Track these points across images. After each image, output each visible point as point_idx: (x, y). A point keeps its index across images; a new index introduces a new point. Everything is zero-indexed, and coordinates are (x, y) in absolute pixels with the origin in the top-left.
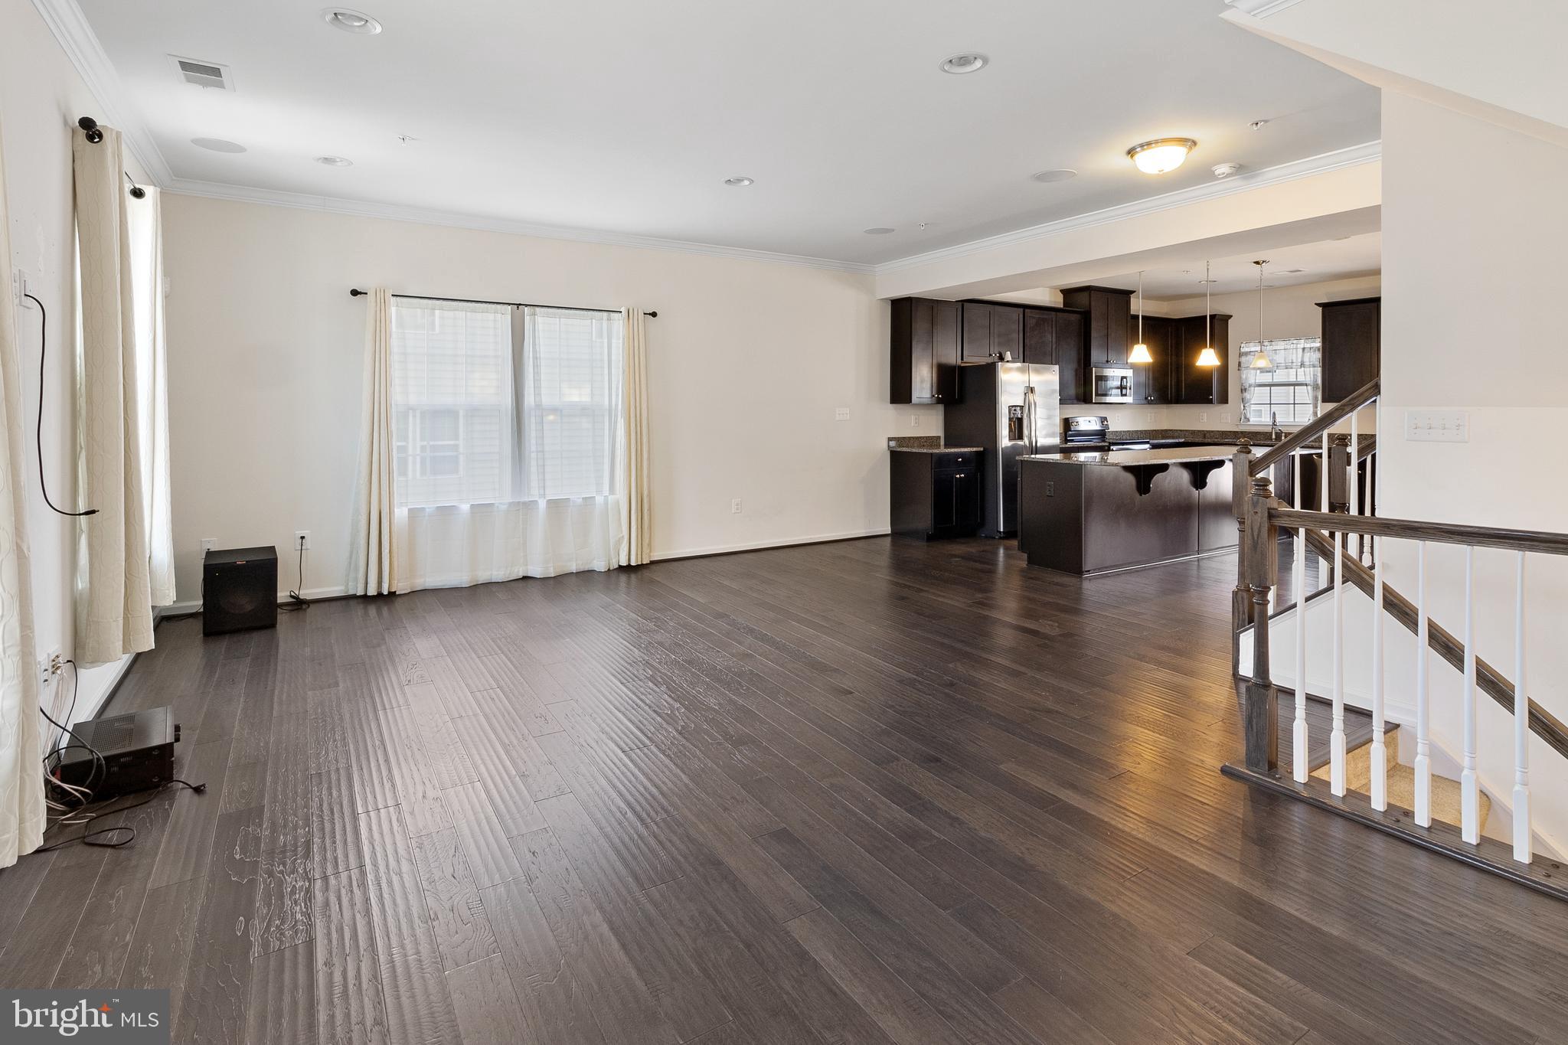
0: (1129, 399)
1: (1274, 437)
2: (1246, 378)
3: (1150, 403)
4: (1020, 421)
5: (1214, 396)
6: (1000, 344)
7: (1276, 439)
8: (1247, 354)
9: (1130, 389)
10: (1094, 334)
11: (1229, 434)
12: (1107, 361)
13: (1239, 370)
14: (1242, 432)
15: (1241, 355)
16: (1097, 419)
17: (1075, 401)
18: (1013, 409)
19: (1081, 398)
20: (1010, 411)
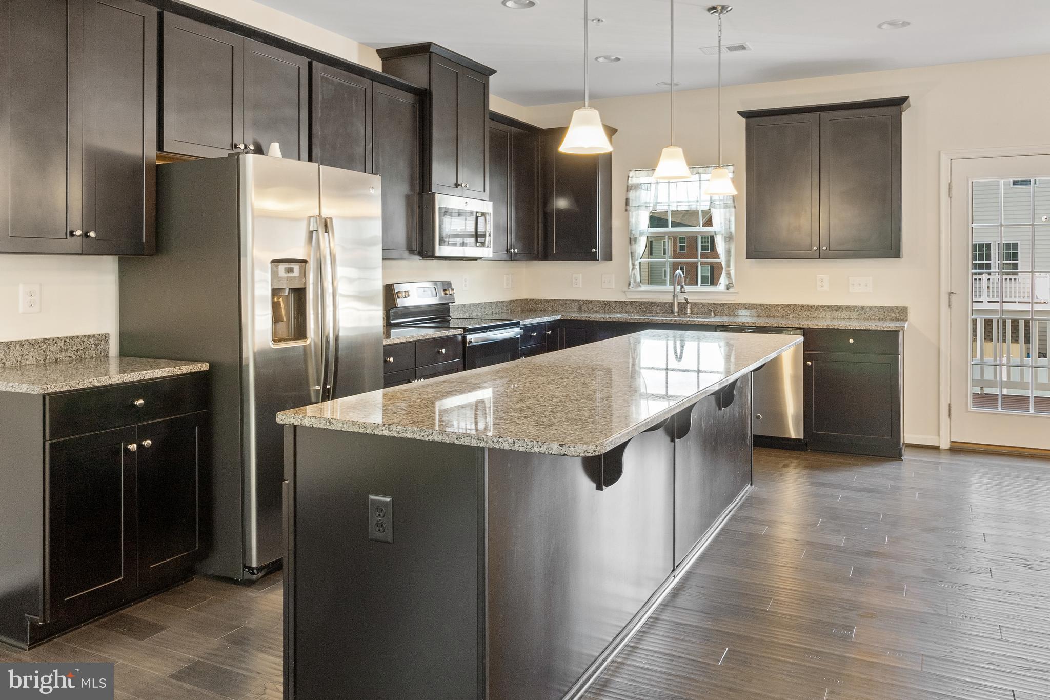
0: (486, 252)
1: (676, 309)
2: (636, 223)
3: (512, 258)
4: (299, 294)
5: (599, 250)
6: (256, 124)
7: (678, 313)
8: (637, 187)
9: (490, 236)
10: (437, 134)
11: (614, 305)
12: (457, 185)
13: (626, 210)
14: (631, 303)
15: (629, 188)
16: (436, 285)
17: (406, 253)
18: (282, 267)
19: (414, 248)
20: (274, 274)
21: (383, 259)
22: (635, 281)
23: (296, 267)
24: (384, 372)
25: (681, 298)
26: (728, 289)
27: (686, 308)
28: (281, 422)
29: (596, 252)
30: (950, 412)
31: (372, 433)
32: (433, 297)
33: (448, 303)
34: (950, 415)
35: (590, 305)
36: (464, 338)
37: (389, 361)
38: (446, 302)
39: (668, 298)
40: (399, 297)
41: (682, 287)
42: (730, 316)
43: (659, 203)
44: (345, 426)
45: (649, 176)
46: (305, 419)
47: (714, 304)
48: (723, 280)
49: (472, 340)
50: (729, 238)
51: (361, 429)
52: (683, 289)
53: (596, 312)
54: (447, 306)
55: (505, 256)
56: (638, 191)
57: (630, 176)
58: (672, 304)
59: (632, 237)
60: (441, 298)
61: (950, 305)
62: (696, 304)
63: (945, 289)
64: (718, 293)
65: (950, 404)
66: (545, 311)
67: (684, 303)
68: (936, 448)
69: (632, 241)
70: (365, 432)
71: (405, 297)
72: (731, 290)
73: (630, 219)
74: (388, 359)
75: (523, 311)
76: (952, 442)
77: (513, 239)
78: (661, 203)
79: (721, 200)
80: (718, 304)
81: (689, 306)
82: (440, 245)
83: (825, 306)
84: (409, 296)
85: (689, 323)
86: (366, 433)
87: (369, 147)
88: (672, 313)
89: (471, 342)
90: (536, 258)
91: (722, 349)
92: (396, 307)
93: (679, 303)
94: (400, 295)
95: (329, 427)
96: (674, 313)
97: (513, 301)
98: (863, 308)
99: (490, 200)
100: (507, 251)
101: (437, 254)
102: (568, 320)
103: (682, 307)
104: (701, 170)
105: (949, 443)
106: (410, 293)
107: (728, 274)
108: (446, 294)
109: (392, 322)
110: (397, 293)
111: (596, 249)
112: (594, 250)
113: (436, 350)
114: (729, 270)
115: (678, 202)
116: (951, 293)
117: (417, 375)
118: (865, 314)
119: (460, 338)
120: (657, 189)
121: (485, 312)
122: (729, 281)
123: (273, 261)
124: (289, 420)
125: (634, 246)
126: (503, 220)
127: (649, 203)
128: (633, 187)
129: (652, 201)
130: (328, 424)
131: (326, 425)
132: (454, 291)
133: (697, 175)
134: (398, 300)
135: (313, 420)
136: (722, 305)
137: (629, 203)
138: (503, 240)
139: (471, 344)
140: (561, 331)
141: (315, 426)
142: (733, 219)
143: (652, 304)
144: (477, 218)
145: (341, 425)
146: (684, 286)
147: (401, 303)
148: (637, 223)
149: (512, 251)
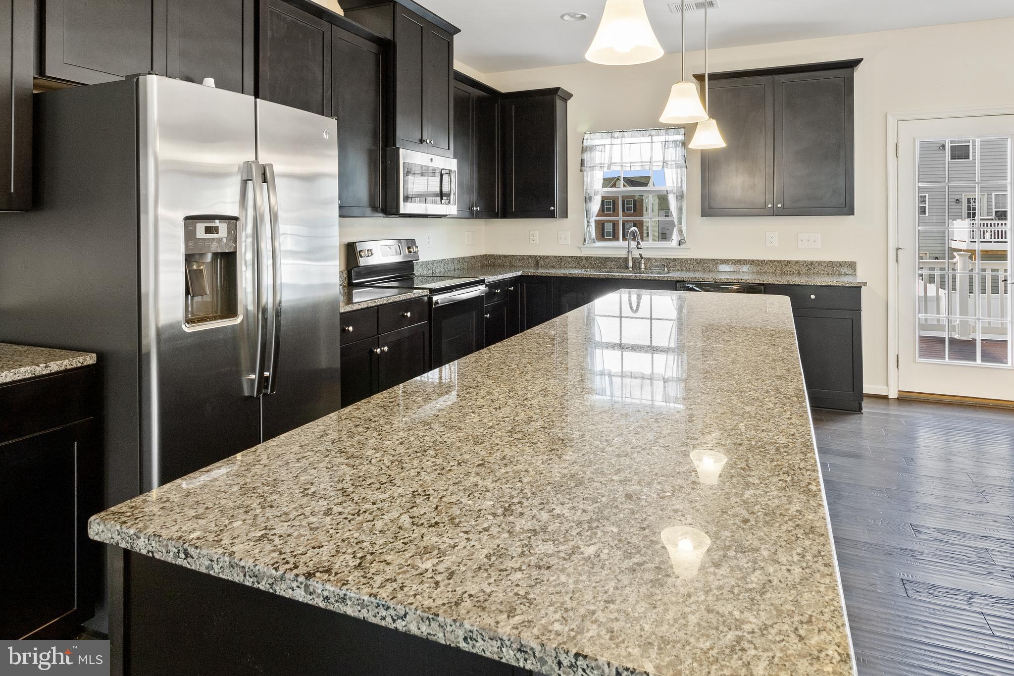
0: (452, 209)
1: (631, 265)
2: (590, 182)
3: (474, 215)
4: (227, 260)
5: (557, 208)
7: (632, 268)
8: (591, 148)
9: (455, 194)
11: (570, 260)
13: (581, 171)
14: (587, 258)
15: (583, 150)
16: (400, 242)
17: (368, 210)
18: (200, 227)
19: (377, 205)
20: (190, 235)
21: (340, 216)
22: (590, 238)
23: (223, 227)
24: (341, 343)
25: (636, 254)
26: (680, 245)
27: (640, 263)
28: (97, 538)
29: (554, 210)
30: (898, 363)
31: (271, 591)
32: (397, 254)
33: (412, 261)
34: (897, 366)
35: (547, 261)
36: (430, 299)
37: (348, 330)
38: (410, 259)
39: (623, 254)
40: (361, 257)
41: (638, 243)
42: (682, 270)
43: (613, 163)
44: (215, 566)
45: (603, 138)
46: (139, 538)
47: (667, 259)
48: (675, 236)
49: (439, 301)
50: (680, 197)
51: (247, 577)
52: (639, 246)
53: (553, 267)
54: (411, 263)
55: (467, 214)
56: (593, 153)
57: (585, 138)
58: (626, 259)
59: (587, 196)
60: (405, 256)
61: (897, 260)
62: (648, 259)
63: (892, 245)
64: (670, 249)
65: (898, 355)
66: (504, 265)
67: (637, 258)
68: (885, 398)
69: (587, 199)
70: (256, 586)
71: (368, 256)
72: (682, 246)
73: (585, 179)
74: (347, 328)
75: (482, 266)
76: (900, 391)
77: (474, 197)
78: (616, 163)
79: (673, 161)
80: (670, 259)
81: (643, 261)
82: (404, 201)
83: (775, 261)
84: (372, 254)
85: (649, 278)
86: (258, 590)
87: (327, 95)
88: (627, 268)
89: (437, 303)
90: (496, 216)
91: (675, 302)
92: (358, 267)
93: (633, 258)
94: (363, 254)
95: (185, 564)
96: (628, 268)
97: (474, 257)
98: (812, 263)
99: (455, 158)
100: (470, 209)
101: (402, 211)
102: (528, 276)
103: (637, 262)
104: (654, 132)
105: (897, 392)
106: (373, 252)
107: (680, 231)
108: (410, 252)
109: (354, 282)
110: (359, 252)
111: (554, 207)
112: (553, 208)
113: (401, 313)
114: (681, 227)
115: (631, 163)
116: (898, 249)
117: (380, 343)
118: (814, 268)
119: (426, 298)
120: (611, 150)
121: (447, 268)
122: (681, 237)
123: (187, 218)
124: (110, 536)
125: (589, 205)
126: (467, 178)
127: (604, 164)
128: (588, 149)
129: (607, 161)
130: (182, 555)
131: (179, 557)
132: (419, 249)
133: (650, 137)
134: (360, 259)
135: (153, 544)
136: (675, 260)
137: (584, 164)
138: (466, 198)
139: (437, 305)
140: (522, 287)
141: (157, 556)
142: (684, 178)
143: (607, 259)
144: (442, 175)
145: (207, 563)
146: (641, 242)
147: (363, 262)
148: (592, 182)
149: (475, 209)
